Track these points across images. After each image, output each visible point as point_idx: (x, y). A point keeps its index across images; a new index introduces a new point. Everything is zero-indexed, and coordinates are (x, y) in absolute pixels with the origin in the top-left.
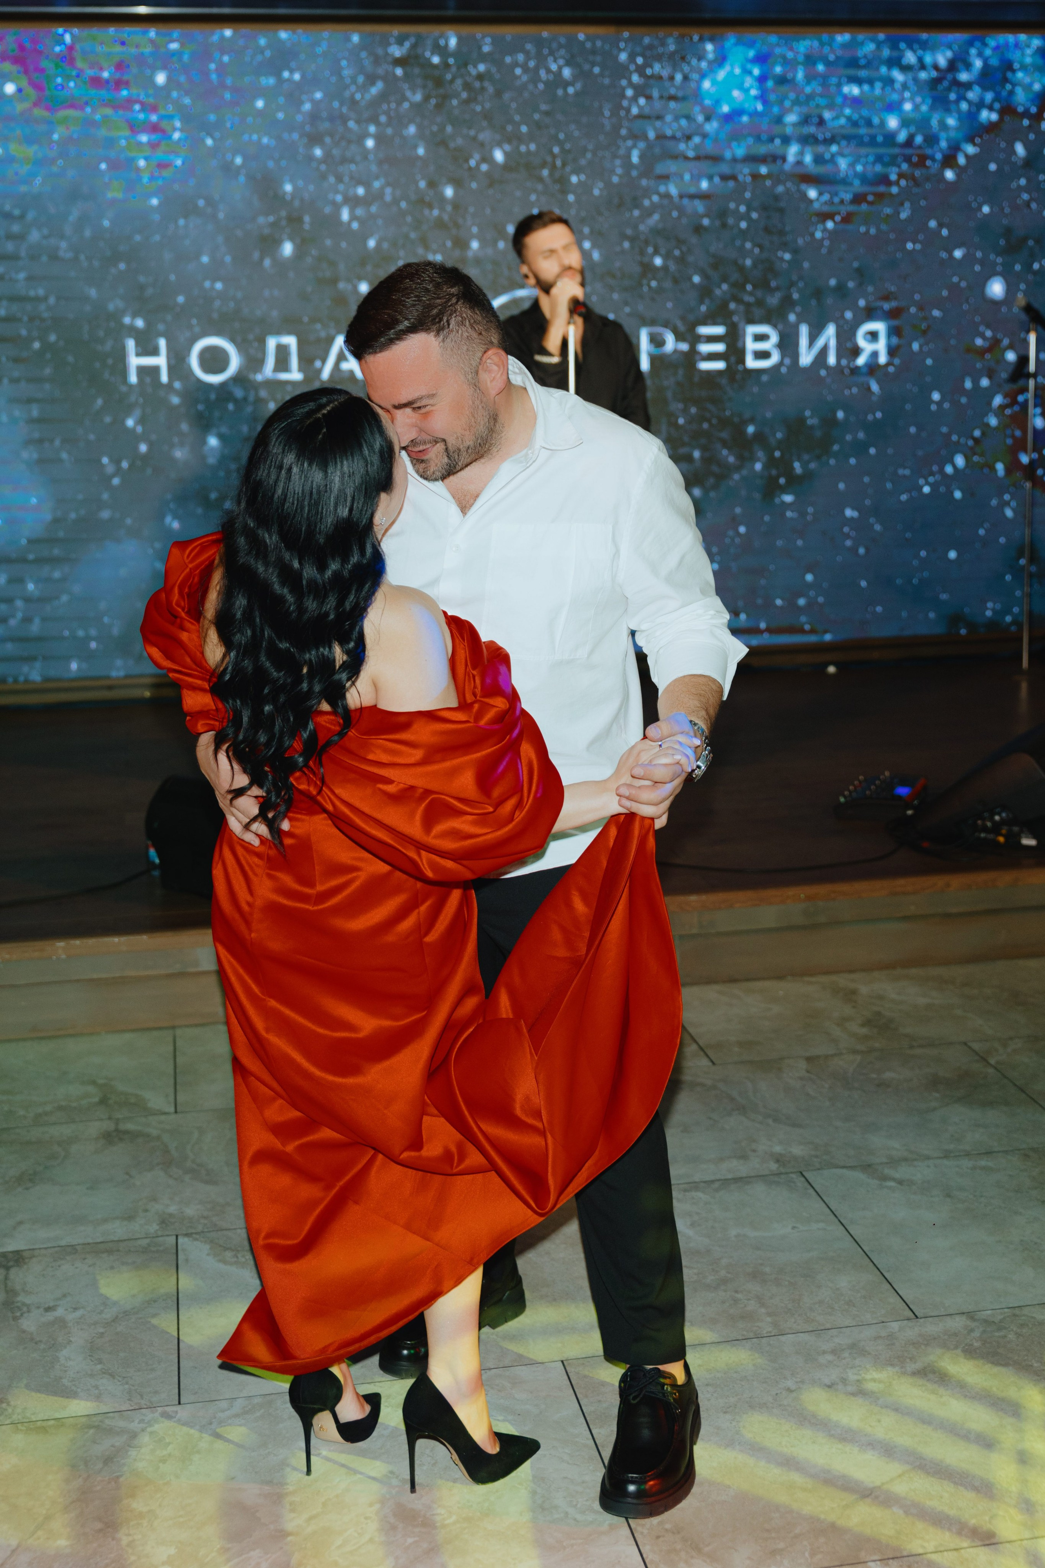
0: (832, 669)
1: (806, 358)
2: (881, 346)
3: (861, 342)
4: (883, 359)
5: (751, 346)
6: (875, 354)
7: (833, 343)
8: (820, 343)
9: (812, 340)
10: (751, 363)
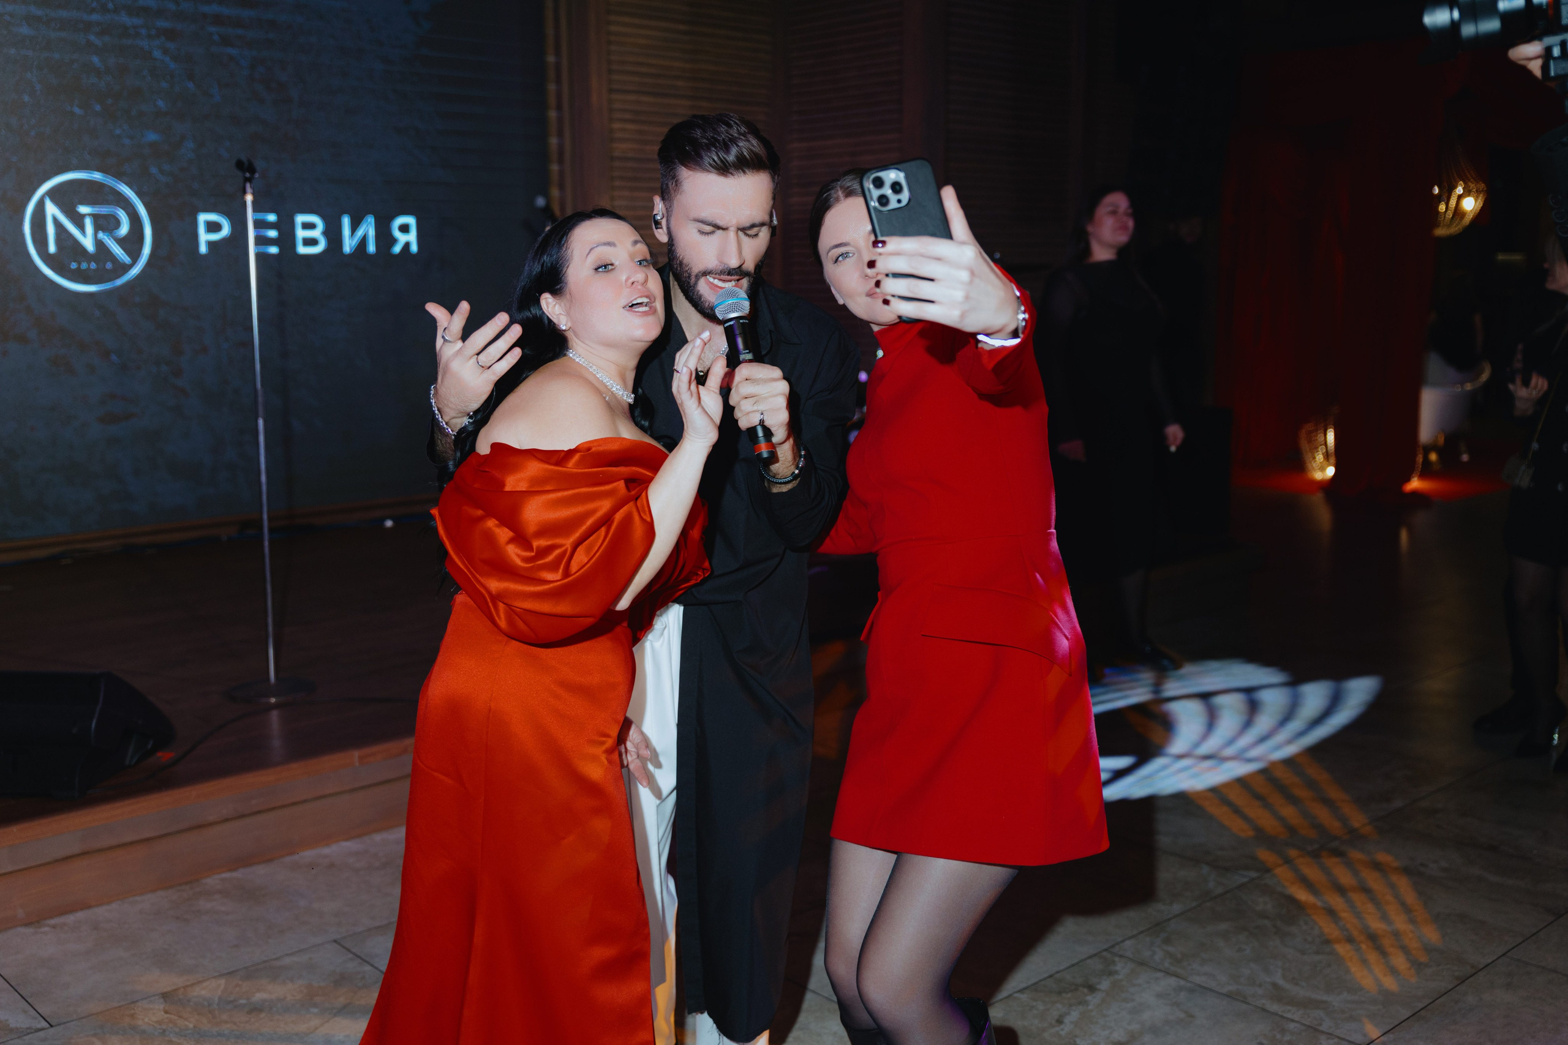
0: (389, 523)
1: (349, 244)
2: (412, 237)
3: (397, 234)
4: (414, 248)
5: (301, 234)
6: (407, 245)
7: (372, 233)
8: (360, 233)
9: (354, 230)
10: (302, 250)
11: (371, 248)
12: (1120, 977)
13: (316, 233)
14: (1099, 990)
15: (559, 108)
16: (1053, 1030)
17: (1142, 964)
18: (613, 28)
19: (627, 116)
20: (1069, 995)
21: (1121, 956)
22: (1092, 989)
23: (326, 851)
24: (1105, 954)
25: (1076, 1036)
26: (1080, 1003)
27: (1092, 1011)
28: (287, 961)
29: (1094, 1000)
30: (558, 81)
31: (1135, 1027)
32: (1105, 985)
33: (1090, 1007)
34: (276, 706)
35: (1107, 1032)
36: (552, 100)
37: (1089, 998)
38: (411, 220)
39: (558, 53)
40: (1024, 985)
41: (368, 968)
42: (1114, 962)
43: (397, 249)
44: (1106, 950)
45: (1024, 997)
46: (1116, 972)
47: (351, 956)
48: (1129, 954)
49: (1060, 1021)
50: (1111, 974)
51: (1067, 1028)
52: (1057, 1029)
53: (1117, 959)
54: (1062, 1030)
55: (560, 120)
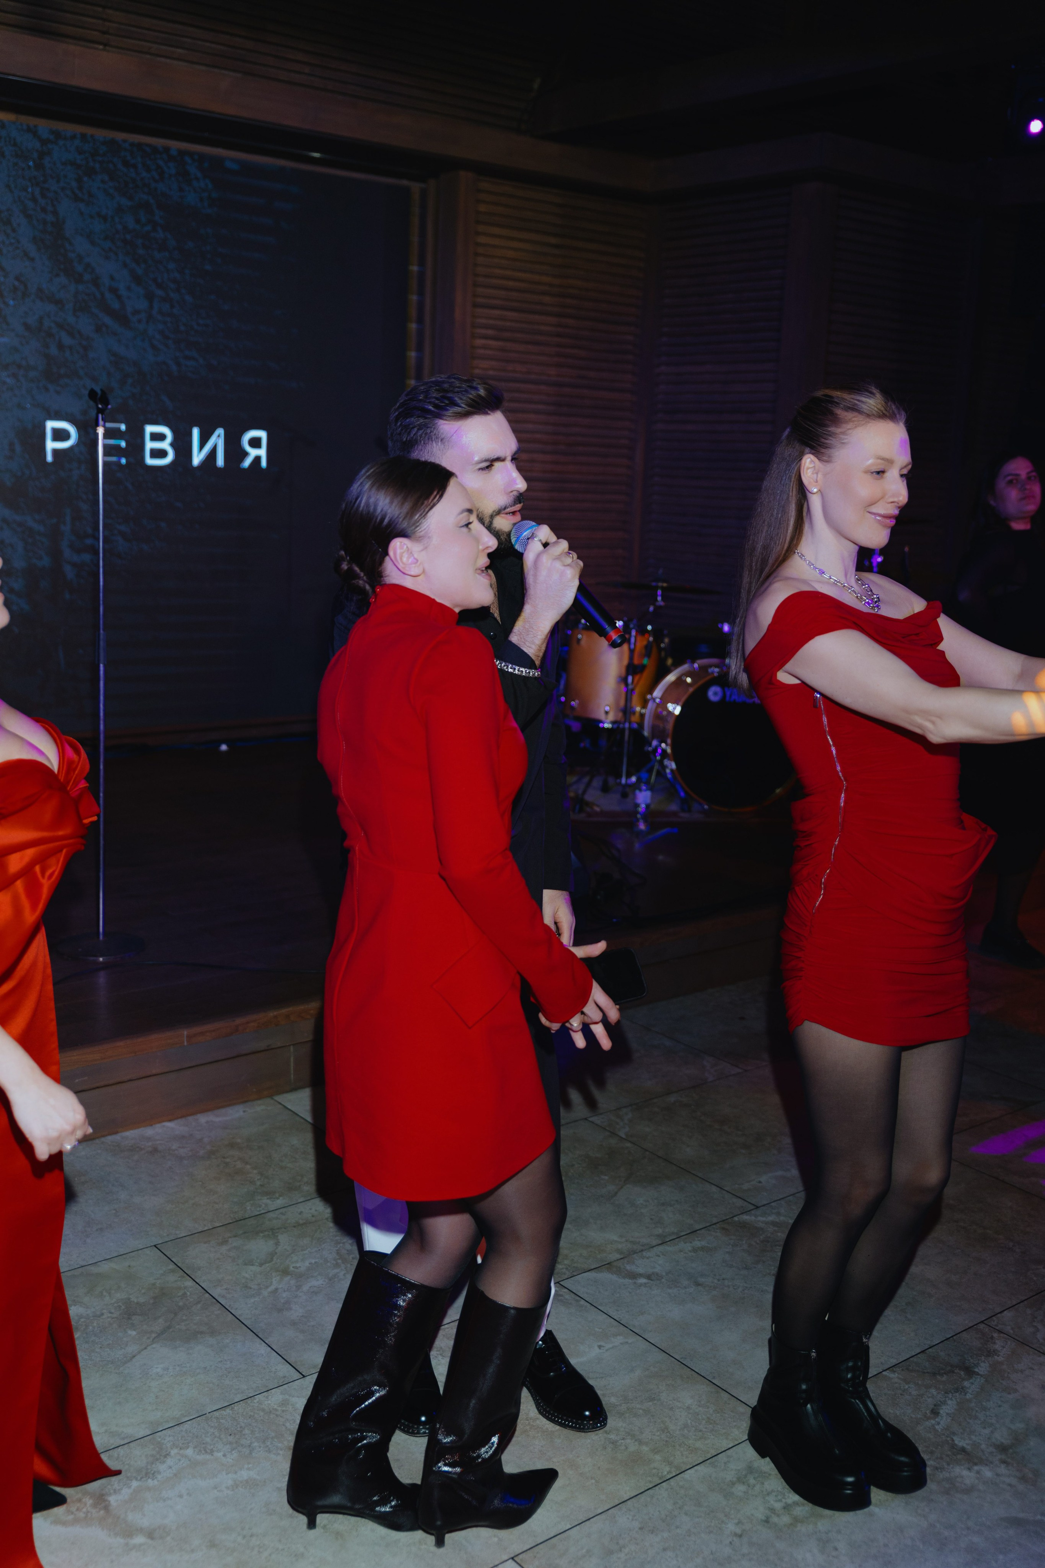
11: (220, 462)
12: (1000, 1359)
13: (165, 445)
14: (978, 1374)
15: (420, 320)
16: (928, 1423)
17: (1024, 1343)
18: (482, 239)
19: (490, 332)
20: (945, 1378)
21: (1000, 1332)
22: (970, 1372)
23: (149, 1131)
24: (982, 1326)
25: (954, 1434)
26: (957, 1390)
27: (970, 1401)
28: (105, 1267)
29: (972, 1386)
30: (421, 293)
31: (1019, 1426)
32: (983, 1368)
33: (969, 1396)
34: (105, 966)
35: (987, 1431)
36: (413, 312)
37: (966, 1384)
38: (262, 434)
39: (422, 263)
40: (894, 1361)
41: (190, 1283)
42: (992, 1337)
43: (247, 463)
44: (982, 1322)
45: (893, 1376)
46: (995, 1352)
47: (172, 1266)
48: (1008, 1329)
49: (935, 1413)
50: (990, 1353)
51: (943, 1421)
52: (933, 1422)
53: (995, 1335)
54: (939, 1424)
55: (420, 333)
